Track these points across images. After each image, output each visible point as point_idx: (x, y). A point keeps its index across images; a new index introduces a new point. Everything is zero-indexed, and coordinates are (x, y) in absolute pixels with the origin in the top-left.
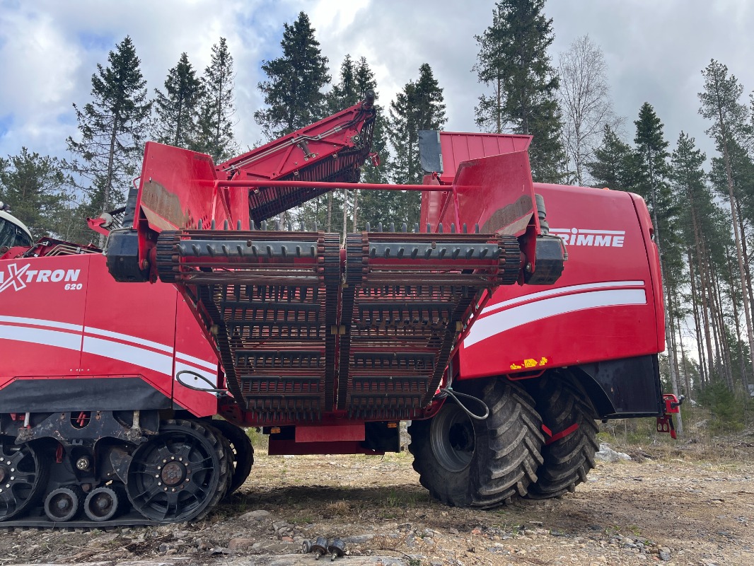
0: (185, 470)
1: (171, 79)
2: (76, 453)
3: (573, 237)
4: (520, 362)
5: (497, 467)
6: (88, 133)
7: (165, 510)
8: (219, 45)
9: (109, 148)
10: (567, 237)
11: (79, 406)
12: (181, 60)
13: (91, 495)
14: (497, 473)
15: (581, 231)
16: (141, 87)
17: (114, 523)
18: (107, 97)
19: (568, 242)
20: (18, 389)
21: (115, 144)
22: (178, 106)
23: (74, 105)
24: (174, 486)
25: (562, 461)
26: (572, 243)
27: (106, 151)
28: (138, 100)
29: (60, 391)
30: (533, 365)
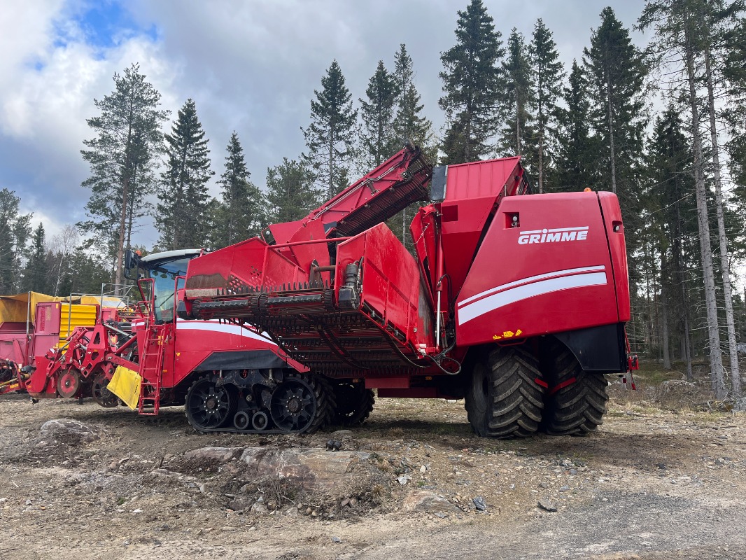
0: (300, 403)
1: (371, 86)
2: (246, 392)
3: (544, 236)
4: (501, 334)
5: (497, 409)
6: (313, 146)
7: (292, 426)
8: (400, 52)
9: (328, 157)
10: (538, 237)
11: (242, 366)
12: (378, 68)
13: (255, 416)
14: (497, 413)
15: (550, 231)
16: (348, 100)
17: (265, 432)
18: (323, 114)
19: (539, 240)
20: (215, 357)
21: (333, 152)
22: (378, 108)
23: (301, 128)
24: (295, 412)
25: (564, 406)
26: (543, 241)
27: (327, 160)
28: (347, 111)
29: (233, 358)
30: (511, 336)
